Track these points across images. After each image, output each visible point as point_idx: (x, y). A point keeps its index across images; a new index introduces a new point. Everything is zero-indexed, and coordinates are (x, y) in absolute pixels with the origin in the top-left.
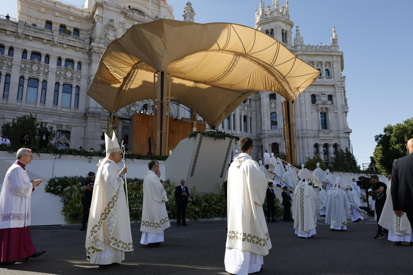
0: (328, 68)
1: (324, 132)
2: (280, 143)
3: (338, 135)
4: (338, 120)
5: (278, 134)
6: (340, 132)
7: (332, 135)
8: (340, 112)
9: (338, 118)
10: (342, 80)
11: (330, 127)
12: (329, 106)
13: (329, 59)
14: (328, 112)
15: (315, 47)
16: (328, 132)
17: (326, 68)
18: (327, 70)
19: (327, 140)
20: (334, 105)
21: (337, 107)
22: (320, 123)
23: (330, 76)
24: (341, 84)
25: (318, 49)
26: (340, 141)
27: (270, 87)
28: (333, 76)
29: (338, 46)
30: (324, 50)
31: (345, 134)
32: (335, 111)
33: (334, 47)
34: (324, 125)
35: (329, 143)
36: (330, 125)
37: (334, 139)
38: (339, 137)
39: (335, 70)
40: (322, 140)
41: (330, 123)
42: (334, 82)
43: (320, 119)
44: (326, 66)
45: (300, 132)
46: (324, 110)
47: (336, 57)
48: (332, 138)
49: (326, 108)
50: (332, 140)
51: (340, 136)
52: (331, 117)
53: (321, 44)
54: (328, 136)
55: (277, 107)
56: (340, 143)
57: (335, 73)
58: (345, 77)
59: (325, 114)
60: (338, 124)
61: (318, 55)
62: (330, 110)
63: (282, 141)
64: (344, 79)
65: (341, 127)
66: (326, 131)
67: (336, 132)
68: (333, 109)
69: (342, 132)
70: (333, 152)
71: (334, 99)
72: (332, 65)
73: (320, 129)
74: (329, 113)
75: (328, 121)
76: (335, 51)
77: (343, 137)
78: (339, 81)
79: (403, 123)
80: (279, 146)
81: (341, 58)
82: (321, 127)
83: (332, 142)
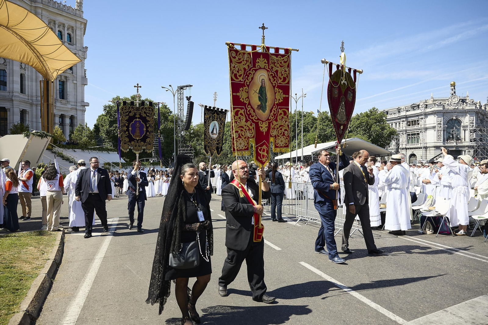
0: (70, 32)
1: (61, 102)
2: (10, 108)
3: (75, 107)
4: (77, 92)
5: (7, 97)
6: (78, 104)
7: (69, 106)
8: (79, 84)
9: (77, 90)
10: (84, 50)
11: (68, 98)
12: (69, 75)
13: (72, 23)
14: (67, 81)
15: (58, 4)
16: (66, 103)
17: (68, 32)
18: (69, 34)
19: (63, 111)
20: (73, 74)
21: (76, 77)
22: (58, 91)
23: (72, 42)
24: (83, 55)
25: (61, 8)
26: (77, 114)
27: (28, 61)
28: (75, 43)
29: (83, 12)
30: (68, 11)
31: (82, 106)
32: (75, 82)
33: (79, 11)
34: (61, 94)
35: (66, 115)
36: (68, 96)
37: (71, 111)
38: (76, 109)
39: (77, 37)
40: (58, 111)
41: (68, 93)
42: (76, 51)
43: (58, 88)
44: (68, 29)
45: (34, 98)
46: (63, 78)
47: (79, 23)
48: (69, 110)
49: (66, 77)
50: (69, 112)
51: (78, 108)
52: (70, 87)
53: (66, 4)
54: (65, 106)
55: (8, 64)
56: (76, 116)
57: (77, 40)
58: (87, 48)
59: (63, 82)
60: (77, 96)
61: (61, 15)
62: (69, 80)
63: (12, 106)
64: (86, 49)
65: (79, 99)
66: (64, 101)
67: (73, 104)
68: (72, 78)
69: (80, 104)
70: (69, 123)
71: (74, 69)
72: (74, 30)
73: (57, 98)
74: (68, 83)
75: (67, 91)
76: (79, 16)
77: (80, 110)
78: (80, 50)
79: (130, 99)
80: (8, 112)
81: (85, 25)
82: (58, 96)
83: (68, 113)
